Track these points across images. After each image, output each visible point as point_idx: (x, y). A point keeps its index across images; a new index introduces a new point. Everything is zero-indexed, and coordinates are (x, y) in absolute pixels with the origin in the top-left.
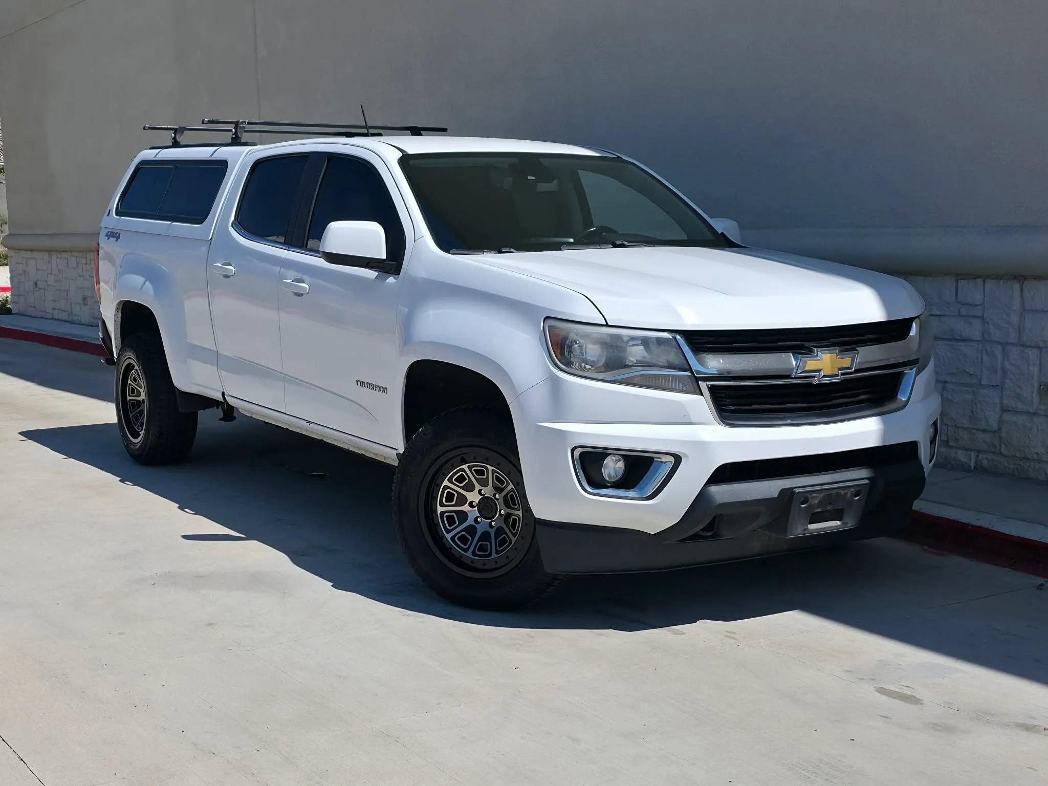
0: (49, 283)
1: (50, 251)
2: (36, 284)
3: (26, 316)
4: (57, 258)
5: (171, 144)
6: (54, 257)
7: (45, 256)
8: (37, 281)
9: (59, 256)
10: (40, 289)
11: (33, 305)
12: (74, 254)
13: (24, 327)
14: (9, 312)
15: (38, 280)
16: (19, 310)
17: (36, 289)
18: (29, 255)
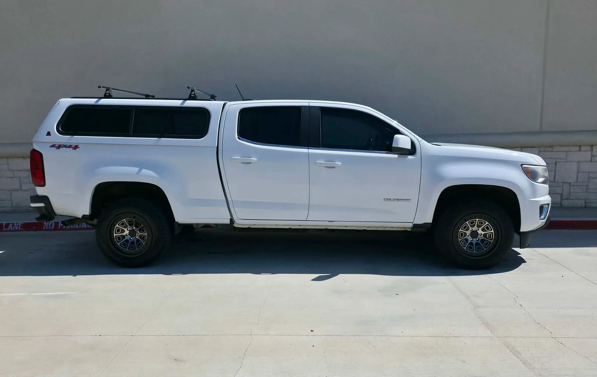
5: (103, 96)
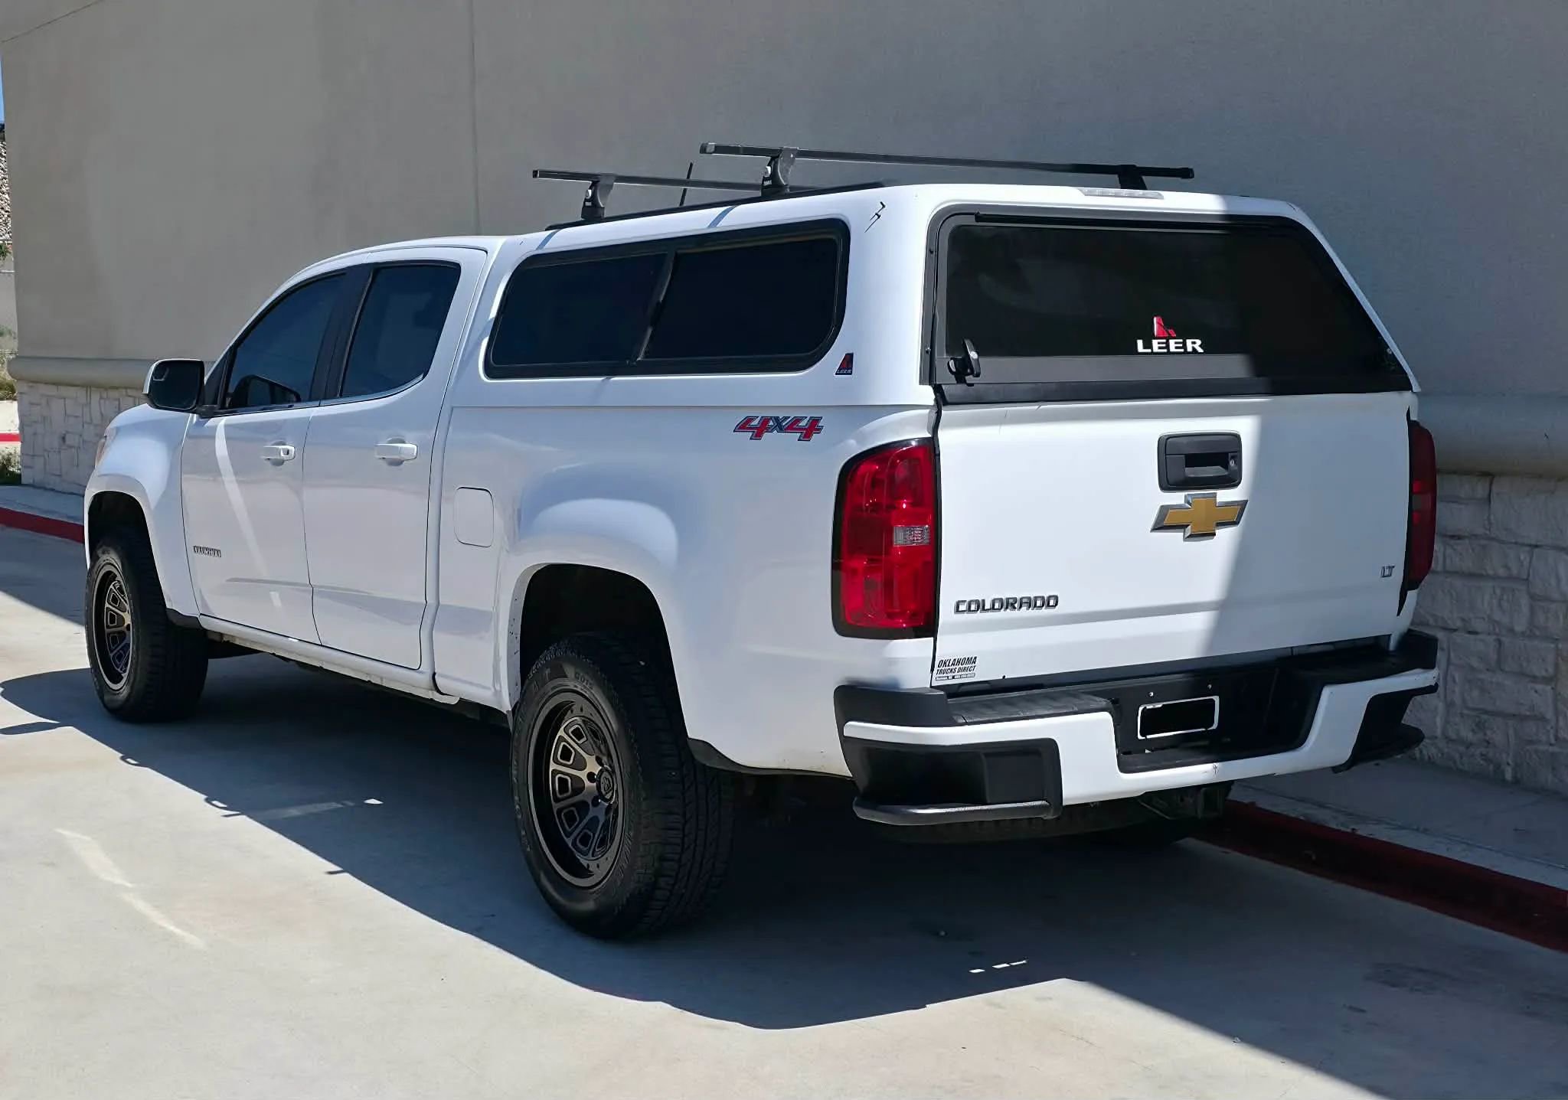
0: (85, 438)
1: (88, 386)
2: (64, 439)
3: (45, 489)
4: (101, 398)
6: (95, 397)
7: (80, 394)
8: (65, 435)
9: (105, 395)
10: (71, 447)
11: (58, 473)
12: (130, 392)
13: (46, 512)
14: (15, 480)
15: (67, 432)
16: (34, 481)
17: (64, 447)
18: (52, 390)
